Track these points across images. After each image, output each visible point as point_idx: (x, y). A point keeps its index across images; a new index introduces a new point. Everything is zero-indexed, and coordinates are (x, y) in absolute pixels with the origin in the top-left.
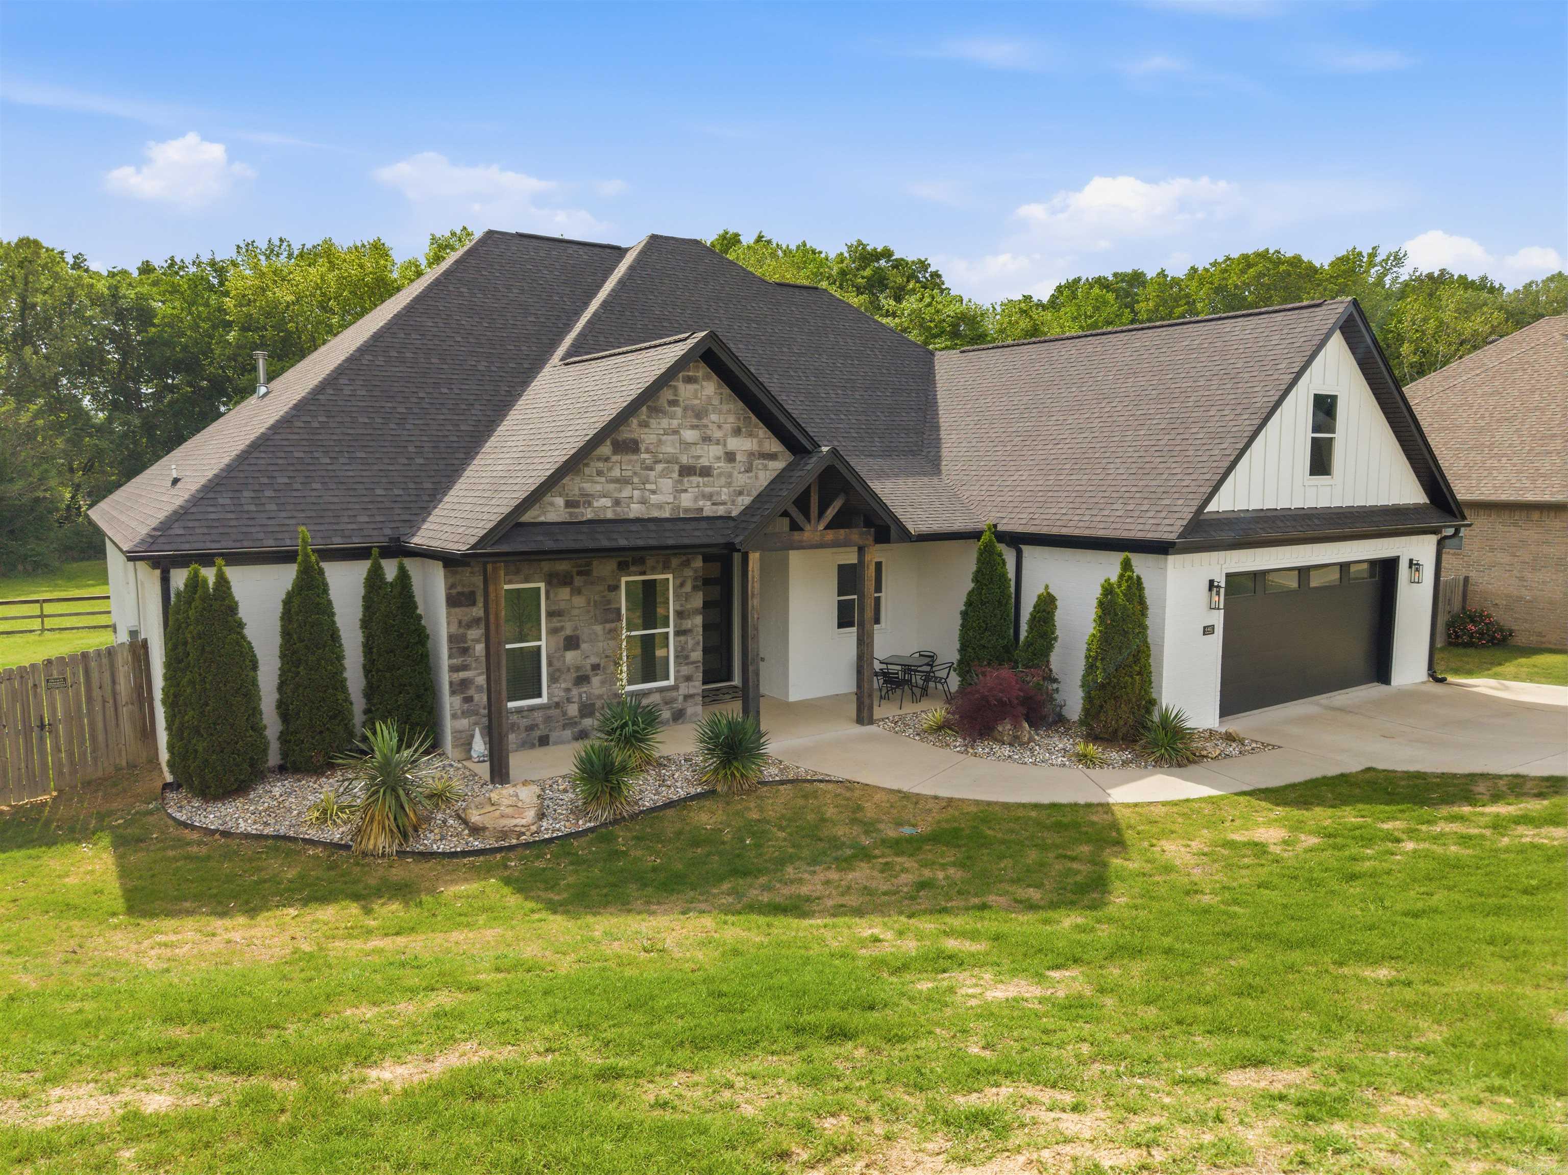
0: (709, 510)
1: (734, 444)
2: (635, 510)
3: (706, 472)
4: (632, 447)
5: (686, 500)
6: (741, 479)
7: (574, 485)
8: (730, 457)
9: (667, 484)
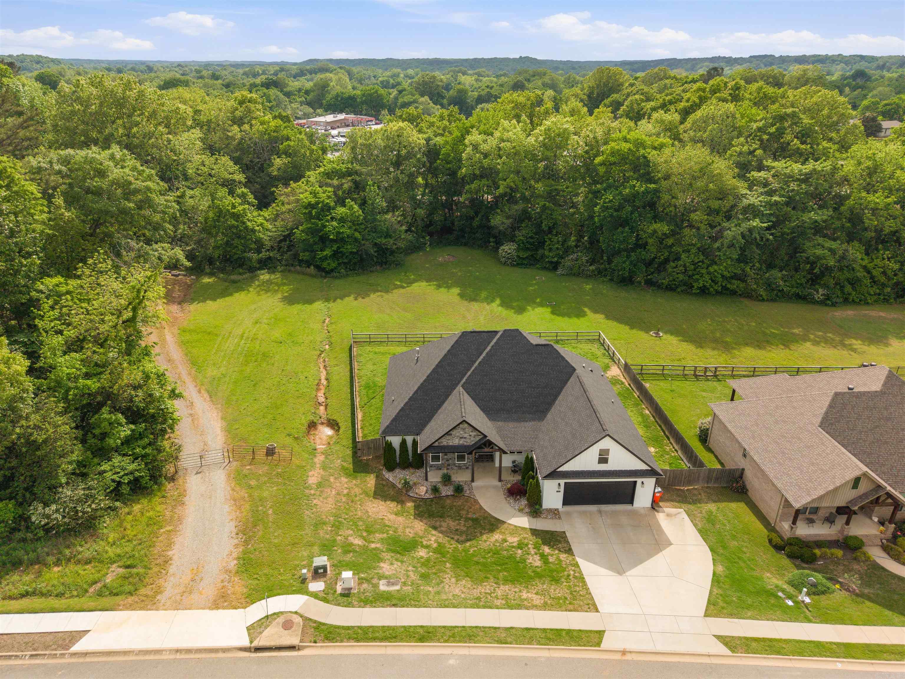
0: (465, 444)
1: (471, 433)
2: (451, 444)
3: (465, 438)
4: (451, 435)
5: (461, 442)
6: (472, 439)
7: (439, 441)
8: (470, 436)
9: (457, 440)
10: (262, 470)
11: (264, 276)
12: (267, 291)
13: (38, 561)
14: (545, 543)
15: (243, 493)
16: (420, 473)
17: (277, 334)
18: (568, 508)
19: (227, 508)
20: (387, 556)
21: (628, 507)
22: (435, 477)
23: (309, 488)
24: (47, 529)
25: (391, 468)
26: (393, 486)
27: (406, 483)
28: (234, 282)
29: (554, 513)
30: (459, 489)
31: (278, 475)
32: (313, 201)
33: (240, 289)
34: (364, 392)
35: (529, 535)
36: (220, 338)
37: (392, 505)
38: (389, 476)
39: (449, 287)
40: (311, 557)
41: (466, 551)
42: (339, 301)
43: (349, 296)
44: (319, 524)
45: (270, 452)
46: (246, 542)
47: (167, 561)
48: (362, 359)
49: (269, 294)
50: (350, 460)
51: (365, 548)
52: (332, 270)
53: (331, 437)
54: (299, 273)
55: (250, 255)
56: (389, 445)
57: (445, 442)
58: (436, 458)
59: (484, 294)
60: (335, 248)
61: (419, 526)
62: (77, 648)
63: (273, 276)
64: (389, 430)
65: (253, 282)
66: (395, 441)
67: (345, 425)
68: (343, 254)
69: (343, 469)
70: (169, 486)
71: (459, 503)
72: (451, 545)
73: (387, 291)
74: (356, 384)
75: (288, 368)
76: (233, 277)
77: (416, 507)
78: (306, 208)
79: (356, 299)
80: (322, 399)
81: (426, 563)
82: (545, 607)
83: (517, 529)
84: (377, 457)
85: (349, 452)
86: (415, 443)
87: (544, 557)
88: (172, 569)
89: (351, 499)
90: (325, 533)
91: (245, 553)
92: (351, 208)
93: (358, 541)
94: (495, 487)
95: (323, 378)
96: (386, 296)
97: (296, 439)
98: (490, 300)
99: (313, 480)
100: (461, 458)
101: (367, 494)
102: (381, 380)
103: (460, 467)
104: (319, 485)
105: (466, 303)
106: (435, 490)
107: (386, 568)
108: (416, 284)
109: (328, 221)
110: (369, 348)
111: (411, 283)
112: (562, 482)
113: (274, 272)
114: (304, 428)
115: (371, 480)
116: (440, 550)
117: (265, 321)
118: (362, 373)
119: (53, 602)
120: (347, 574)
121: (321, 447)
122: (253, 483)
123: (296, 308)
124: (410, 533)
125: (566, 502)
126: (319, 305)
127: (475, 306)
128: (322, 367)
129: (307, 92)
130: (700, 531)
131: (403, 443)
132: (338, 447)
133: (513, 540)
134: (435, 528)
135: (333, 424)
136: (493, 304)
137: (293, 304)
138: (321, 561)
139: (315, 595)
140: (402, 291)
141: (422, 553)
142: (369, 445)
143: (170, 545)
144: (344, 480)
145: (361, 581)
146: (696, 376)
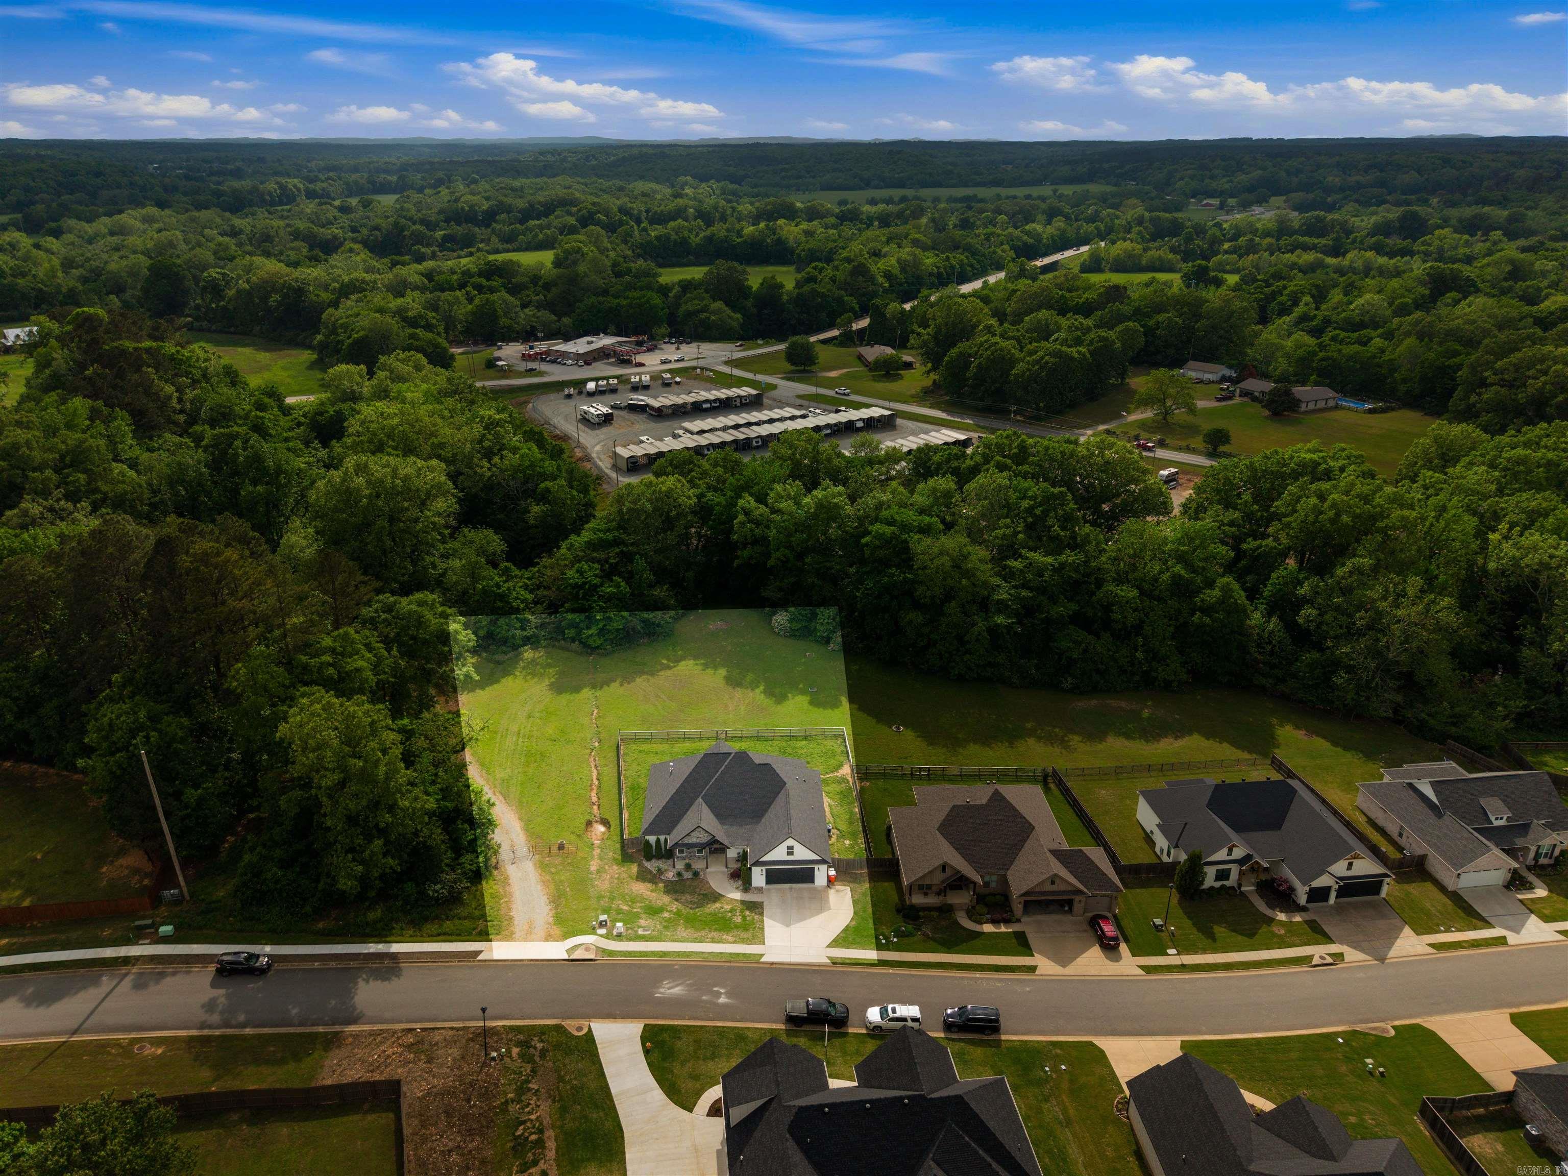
0: (701, 842)
2: (691, 842)
3: (701, 838)
4: (691, 836)
5: (698, 841)
6: (706, 839)
7: (683, 840)
8: (704, 836)
9: (695, 839)
10: (558, 860)
11: (528, 654)
12: (534, 675)
13: (437, 917)
14: (748, 909)
15: (548, 877)
16: (670, 862)
17: (550, 731)
18: (770, 886)
19: (539, 887)
20: (644, 916)
21: (810, 885)
22: (680, 865)
23: (591, 873)
24: (437, 899)
25: (649, 859)
26: (650, 872)
27: (659, 870)
28: (499, 663)
29: (760, 890)
30: (696, 874)
31: (569, 864)
32: (580, 581)
33: (506, 673)
34: (630, 793)
35: (739, 904)
36: (499, 736)
37: (649, 885)
38: (647, 865)
39: (715, 668)
40: (597, 917)
41: (695, 914)
42: (605, 688)
43: (614, 681)
44: (600, 897)
45: (561, 847)
46: (556, 908)
47: (511, 918)
48: (628, 759)
49: (536, 680)
50: (619, 852)
51: (630, 912)
52: (597, 648)
53: (604, 833)
54: (562, 648)
55: (514, 631)
56: (647, 842)
57: (686, 841)
58: (681, 852)
59: (750, 677)
60: (600, 626)
61: (666, 899)
62: (479, 958)
63: (537, 655)
64: (648, 832)
65: (517, 663)
66: (652, 839)
67: (614, 823)
68: (609, 631)
69: (614, 859)
70: (495, 873)
71: (695, 883)
72: (685, 911)
73: (652, 674)
74: (623, 786)
75: (565, 768)
76: (498, 657)
77: (665, 887)
78: (573, 588)
79: (621, 685)
80: (595, 799)
81: (668, 920)
82: (734, 942)
83: (732, 900)
84: (639, 851)
85: (618, 846)
86: (666, 840)
87: (744, 917)
88: (516, 923)
89: (621, 881)
90: (604, 903)
91: (557, 913)
92: (618, 586)
93: (625, 908)
94: (723, 873)
95: (595, 777)
96: (652, 680)
97: (578, 836)
98: (753, 686)
99: (593, 868)
100: (699, 851)
101: (630, 877)
102: (643, 782)
103: (699, 858)
104: (598, 871)
105: (730, 689)
106: (679, 874)
107: (642, 922)
108: (683, 663)
109: (595, 601)
110: (634, 747)
111: (678, 661)
112: (764, 868)
113: (537, 648)
114: (583, 827)
115: (634, 868)
116: (678, 913)
117: (537, 715)
118: (628, 774)
119: (454, 938)
120: (619, 924)
121: (597, 842)
122: (553, 870)
123: (565, 698)
124: (659, 903)
125: (768, 882)
126: (586, 693)
127: (739, 693)
128: (593, 765)
129: (547, 286)
130: (854, 901)
131: (658, 840)
132: (610, 842)
133: (728, 907)
134: (677, 900)
135: (605, 822)
136: (757, 691)
137: (561, 693)
138: (603, 917)
139: (601, 936)
140: (669, 672)
141: (666, 915)
142: (634, 842)
143: (510, 909)
144: (615, 867)
145: (627, 929)
146: (912, 775)
